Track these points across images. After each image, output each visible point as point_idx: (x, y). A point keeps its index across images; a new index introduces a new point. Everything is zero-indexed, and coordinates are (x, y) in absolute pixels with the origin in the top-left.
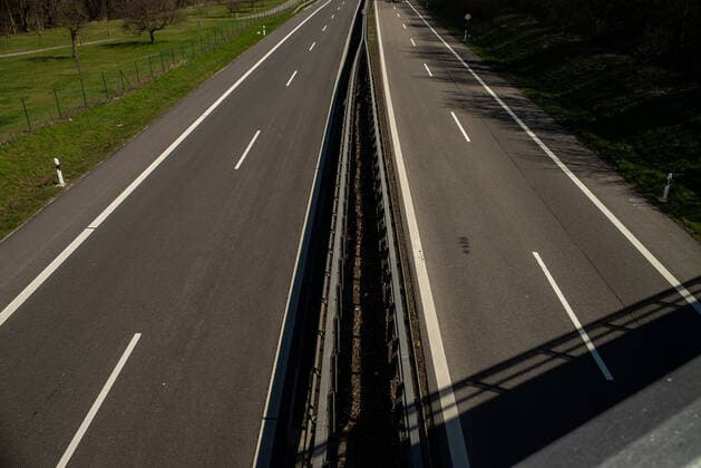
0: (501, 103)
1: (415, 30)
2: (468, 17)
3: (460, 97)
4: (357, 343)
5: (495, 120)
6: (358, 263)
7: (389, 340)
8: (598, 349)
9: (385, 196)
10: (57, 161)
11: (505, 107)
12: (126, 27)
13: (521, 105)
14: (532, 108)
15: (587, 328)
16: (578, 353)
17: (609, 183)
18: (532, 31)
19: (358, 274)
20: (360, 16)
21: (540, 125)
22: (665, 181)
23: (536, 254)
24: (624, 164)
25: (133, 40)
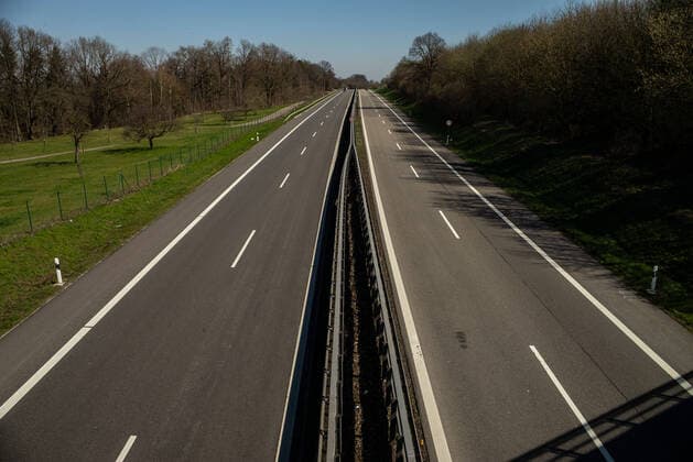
0: (485, 200)
1: (400, 135)
2: (449, 123)
3: (448, 197)
4: (359, 443)
5: (480, 218)
6: (356, 360)
7: (392, 438)
8: (606, 445)
9: (382, 292)
10: (57, 261)
11: (490, 205)
12: (127, 134)
13: (505, 203)
14: (516, 206)
15: (593, 423)
16: (583, 451)
17: (597, 276)
18: (511, 135)
19: (357, 371)
20: (347, 123)
21: (525, 222)
22: (652, 274)
23: (533, 348)
24: (609, 258)
25: (131, 146)
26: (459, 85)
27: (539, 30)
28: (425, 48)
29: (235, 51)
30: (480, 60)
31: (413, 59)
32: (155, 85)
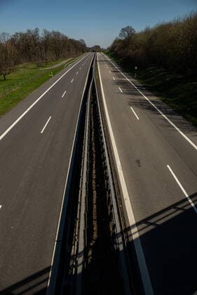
0: (151, 103)
1: (114, 74)
2: (136, 68)
3: (135, 101)
4: (95, 207)
5: (148, 110)
6: (94, 172)
7: (109, 205)
8: (196, 205)
9: (105, 143)
11: (153, 105)
13: (159, 104)
14: (164, 105)
16: (186, 208)
17: (196, 135)
18: (162, 73)
19: (94, 177)
20: (91, 68)
21: (168, 112)
23: (168, 166)
26: (140, 51)
27: (177, 25)
28: (126, 33)
29: (41, 34)
30: (150, 39)
31: (120, 38)
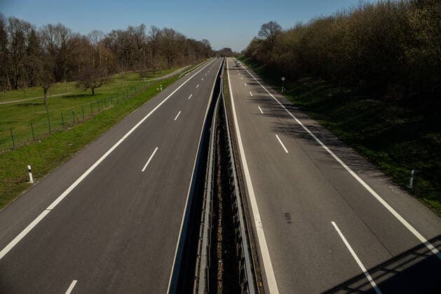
0: (306, 129)
1: (252, 87)
2: (283, 79)
3: (282, 126)
4: (220, 285)
5: (301, 139)
6: (220, 231)
7: (241, 282)
8: (378, 285)
9: (237, 188)
10: (29, 167)
11: (309, 131)
12: (77, 86)
13: (319, 130)
14: (325, 132)
15: (370, 271)
17: (375, 176)
18: (323, 86)
19: (220, 238)
20: (219, 79)
21: (330, 142)
22: (410, 175)
23: (333, 223)
24: (384, 165)
25: (82, 93)
26: (289, 55)
27: (340, 19)
28: (269, 31)
29: (148, 33)
30: (304, 39)
31: (260, 38)
32: (97, 54)
